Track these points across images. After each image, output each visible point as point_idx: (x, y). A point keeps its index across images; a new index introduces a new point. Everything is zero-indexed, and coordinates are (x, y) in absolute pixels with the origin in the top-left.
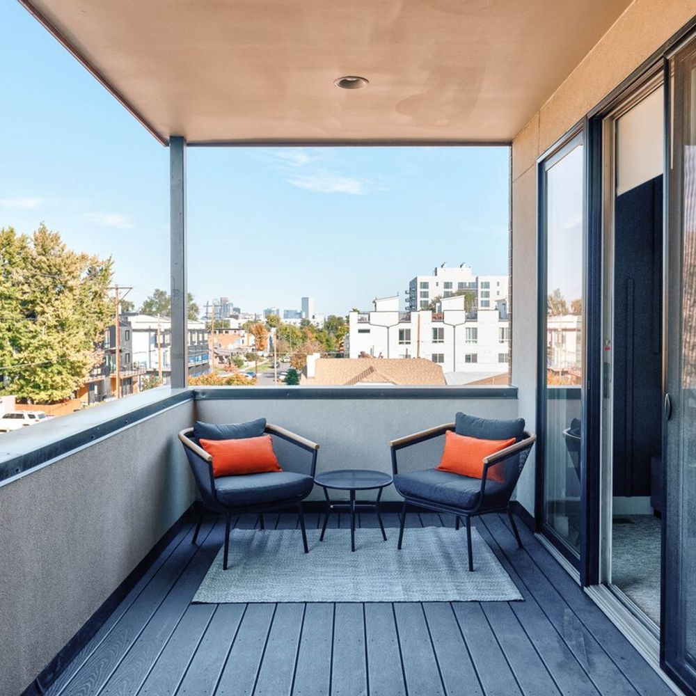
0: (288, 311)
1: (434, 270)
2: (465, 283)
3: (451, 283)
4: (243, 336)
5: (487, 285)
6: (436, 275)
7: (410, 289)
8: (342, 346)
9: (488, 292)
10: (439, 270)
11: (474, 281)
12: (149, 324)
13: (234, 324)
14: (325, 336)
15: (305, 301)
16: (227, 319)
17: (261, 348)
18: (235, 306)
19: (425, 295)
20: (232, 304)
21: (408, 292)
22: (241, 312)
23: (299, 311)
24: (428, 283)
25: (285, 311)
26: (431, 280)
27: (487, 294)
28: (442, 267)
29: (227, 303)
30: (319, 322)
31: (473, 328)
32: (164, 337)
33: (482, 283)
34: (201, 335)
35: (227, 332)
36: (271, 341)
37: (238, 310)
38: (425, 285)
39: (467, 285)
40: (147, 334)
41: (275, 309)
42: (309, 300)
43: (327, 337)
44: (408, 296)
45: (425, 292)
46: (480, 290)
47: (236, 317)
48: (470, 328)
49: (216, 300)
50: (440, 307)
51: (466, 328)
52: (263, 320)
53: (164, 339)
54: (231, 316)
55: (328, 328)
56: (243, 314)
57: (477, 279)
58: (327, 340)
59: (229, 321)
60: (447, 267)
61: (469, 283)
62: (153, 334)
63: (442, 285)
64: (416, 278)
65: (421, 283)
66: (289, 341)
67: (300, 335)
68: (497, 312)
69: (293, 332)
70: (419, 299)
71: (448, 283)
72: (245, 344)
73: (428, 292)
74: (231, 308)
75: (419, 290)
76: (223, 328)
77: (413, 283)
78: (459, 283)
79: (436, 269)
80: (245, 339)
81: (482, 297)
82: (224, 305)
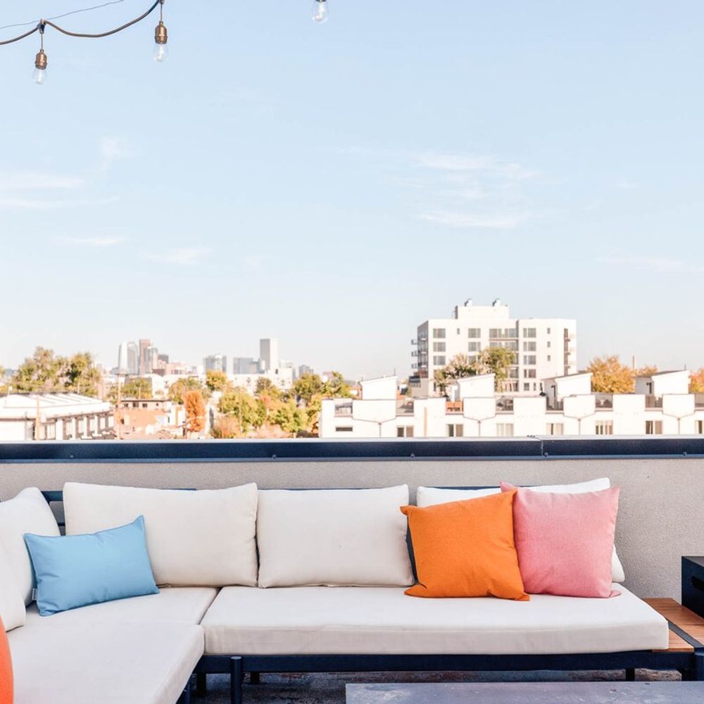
0: (239, 359)
1: (454, 309)
2: (500, 330)
3: (479, 330)
4: (170, 411)
5: (532, 333)
6: (457, 317)
7: (419, 339)
8: (317, 428)
9: (535, 343)
10: (461, 310)
11: (514, 326)
12: (24, 410)
13: (158, 383)
14: (291, 409)
15: (265, 344)
16: (147, 376)
17: (196, 428)
18: (161, 352)
19: (441, 347)
20: (156, 350)
21: (416, 341)
22: (170, 361)
23: (256, 360)
24: (444, 330)
25: (235, 359)
26: (449, 325)
27: (532, 347)
28: (466, 304)
29: (149, 348)
30: (285, 379)
31: (507, 424)
32: (46, 429)
33: (525, 330)
34: (103, 420)
35: (145, 406)
36: (211, 414)
37: (164, 358)
38: (440, 333)
39: (503, 332)
40: (22, 424)
41: (220, 357)
42: (271, 342)
43: (295, 409)
44: (415, 348)
45: (440, 344)
46: (522, 339)
47: (161, 372)
48: (502, 424)
49: (133, 343)
50: (458, 392)
51: (497, 424)
52: (201, 376)
53: (46, 434)
54: (155, 371)
55: (298, 391)
56: (172, 364)
57: (517, 323)
58: (295, 416)
59: (149, 380)
60: (474, 304)
61: (506, 330)
62: (30, 424)
63: (465, 333)
64: (427, 323)
65: (435, 330)
66: (238, 417)
67: (255, 406)
68: (544, 399)
69: (245, 403)
70: (432, 353)
71: (475, 329)
72: (173, 422)
73: (444, 343)
74: (155, 356)
75: (432, 340)
76: (139, 399)
77: (423, 328)
78: (491, 330)
79: (456, 308)
80: (172, 415)
81: (525, 350)
82: (144, 352)
